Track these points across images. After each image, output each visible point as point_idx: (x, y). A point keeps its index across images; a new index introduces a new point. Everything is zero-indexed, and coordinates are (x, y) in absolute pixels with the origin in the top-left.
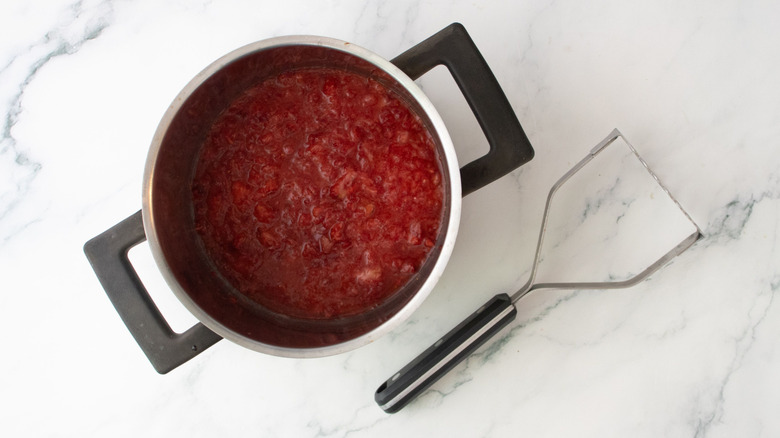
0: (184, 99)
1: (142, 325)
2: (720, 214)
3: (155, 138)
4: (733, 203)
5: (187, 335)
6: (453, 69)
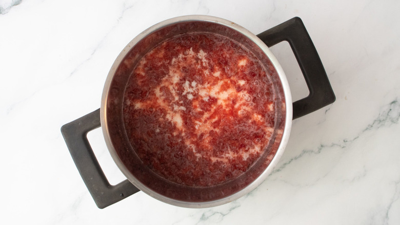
0: (132, 46)
1: (92, 178)
2: (386, 109)
4: (394, 102)
5: (118, 187)
6: (293, 44)
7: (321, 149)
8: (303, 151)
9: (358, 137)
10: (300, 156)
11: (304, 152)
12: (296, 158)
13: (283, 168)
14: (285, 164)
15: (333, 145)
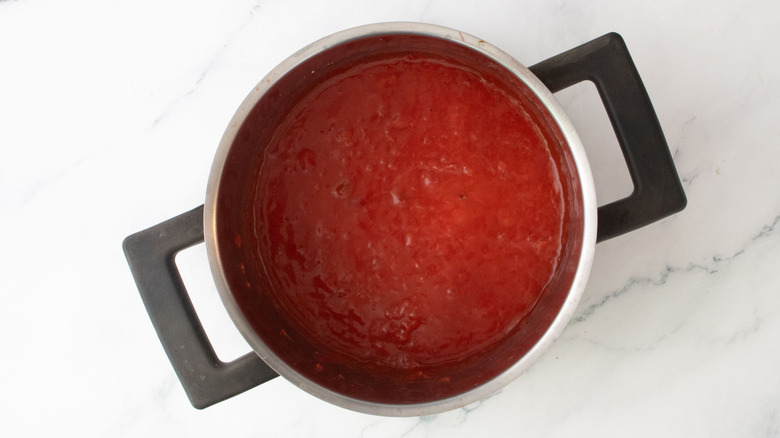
0: (274, 80)
1: (182, 347)
3: (231, 125)
5: (236, 366)
6: (603, 88)
7: (666, 276)
8: (631, 279)
9: (743, 251)
10: (625, 289)
11: (633, 281)
12: (615, 295)
13: (589, 314)
14: (594, 306)
15: (692, 267)
